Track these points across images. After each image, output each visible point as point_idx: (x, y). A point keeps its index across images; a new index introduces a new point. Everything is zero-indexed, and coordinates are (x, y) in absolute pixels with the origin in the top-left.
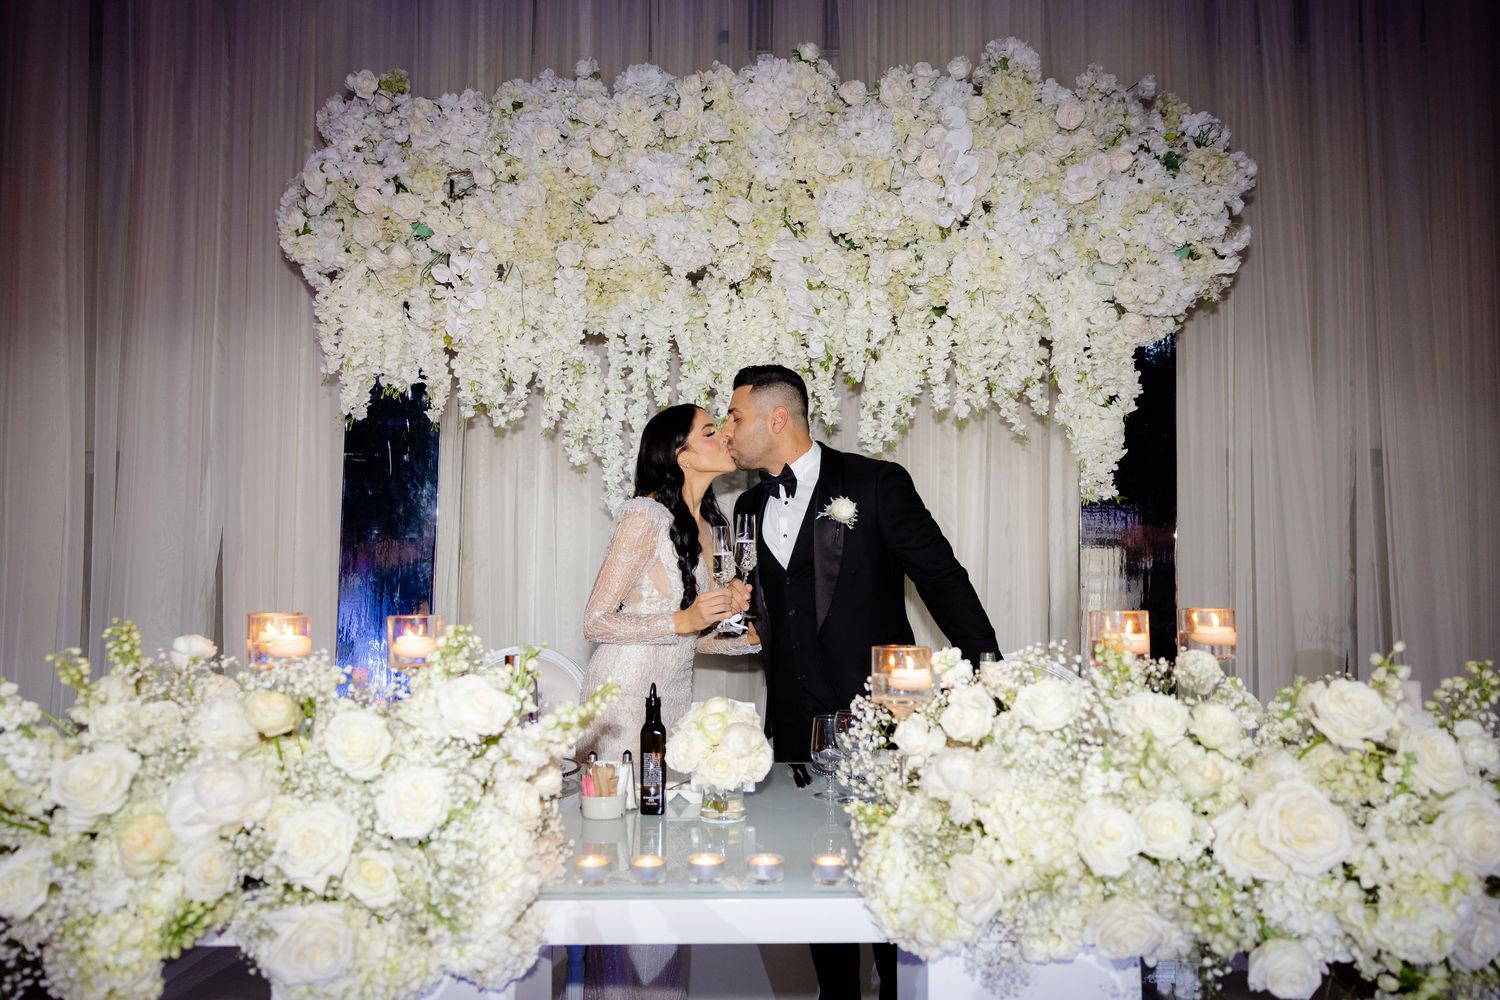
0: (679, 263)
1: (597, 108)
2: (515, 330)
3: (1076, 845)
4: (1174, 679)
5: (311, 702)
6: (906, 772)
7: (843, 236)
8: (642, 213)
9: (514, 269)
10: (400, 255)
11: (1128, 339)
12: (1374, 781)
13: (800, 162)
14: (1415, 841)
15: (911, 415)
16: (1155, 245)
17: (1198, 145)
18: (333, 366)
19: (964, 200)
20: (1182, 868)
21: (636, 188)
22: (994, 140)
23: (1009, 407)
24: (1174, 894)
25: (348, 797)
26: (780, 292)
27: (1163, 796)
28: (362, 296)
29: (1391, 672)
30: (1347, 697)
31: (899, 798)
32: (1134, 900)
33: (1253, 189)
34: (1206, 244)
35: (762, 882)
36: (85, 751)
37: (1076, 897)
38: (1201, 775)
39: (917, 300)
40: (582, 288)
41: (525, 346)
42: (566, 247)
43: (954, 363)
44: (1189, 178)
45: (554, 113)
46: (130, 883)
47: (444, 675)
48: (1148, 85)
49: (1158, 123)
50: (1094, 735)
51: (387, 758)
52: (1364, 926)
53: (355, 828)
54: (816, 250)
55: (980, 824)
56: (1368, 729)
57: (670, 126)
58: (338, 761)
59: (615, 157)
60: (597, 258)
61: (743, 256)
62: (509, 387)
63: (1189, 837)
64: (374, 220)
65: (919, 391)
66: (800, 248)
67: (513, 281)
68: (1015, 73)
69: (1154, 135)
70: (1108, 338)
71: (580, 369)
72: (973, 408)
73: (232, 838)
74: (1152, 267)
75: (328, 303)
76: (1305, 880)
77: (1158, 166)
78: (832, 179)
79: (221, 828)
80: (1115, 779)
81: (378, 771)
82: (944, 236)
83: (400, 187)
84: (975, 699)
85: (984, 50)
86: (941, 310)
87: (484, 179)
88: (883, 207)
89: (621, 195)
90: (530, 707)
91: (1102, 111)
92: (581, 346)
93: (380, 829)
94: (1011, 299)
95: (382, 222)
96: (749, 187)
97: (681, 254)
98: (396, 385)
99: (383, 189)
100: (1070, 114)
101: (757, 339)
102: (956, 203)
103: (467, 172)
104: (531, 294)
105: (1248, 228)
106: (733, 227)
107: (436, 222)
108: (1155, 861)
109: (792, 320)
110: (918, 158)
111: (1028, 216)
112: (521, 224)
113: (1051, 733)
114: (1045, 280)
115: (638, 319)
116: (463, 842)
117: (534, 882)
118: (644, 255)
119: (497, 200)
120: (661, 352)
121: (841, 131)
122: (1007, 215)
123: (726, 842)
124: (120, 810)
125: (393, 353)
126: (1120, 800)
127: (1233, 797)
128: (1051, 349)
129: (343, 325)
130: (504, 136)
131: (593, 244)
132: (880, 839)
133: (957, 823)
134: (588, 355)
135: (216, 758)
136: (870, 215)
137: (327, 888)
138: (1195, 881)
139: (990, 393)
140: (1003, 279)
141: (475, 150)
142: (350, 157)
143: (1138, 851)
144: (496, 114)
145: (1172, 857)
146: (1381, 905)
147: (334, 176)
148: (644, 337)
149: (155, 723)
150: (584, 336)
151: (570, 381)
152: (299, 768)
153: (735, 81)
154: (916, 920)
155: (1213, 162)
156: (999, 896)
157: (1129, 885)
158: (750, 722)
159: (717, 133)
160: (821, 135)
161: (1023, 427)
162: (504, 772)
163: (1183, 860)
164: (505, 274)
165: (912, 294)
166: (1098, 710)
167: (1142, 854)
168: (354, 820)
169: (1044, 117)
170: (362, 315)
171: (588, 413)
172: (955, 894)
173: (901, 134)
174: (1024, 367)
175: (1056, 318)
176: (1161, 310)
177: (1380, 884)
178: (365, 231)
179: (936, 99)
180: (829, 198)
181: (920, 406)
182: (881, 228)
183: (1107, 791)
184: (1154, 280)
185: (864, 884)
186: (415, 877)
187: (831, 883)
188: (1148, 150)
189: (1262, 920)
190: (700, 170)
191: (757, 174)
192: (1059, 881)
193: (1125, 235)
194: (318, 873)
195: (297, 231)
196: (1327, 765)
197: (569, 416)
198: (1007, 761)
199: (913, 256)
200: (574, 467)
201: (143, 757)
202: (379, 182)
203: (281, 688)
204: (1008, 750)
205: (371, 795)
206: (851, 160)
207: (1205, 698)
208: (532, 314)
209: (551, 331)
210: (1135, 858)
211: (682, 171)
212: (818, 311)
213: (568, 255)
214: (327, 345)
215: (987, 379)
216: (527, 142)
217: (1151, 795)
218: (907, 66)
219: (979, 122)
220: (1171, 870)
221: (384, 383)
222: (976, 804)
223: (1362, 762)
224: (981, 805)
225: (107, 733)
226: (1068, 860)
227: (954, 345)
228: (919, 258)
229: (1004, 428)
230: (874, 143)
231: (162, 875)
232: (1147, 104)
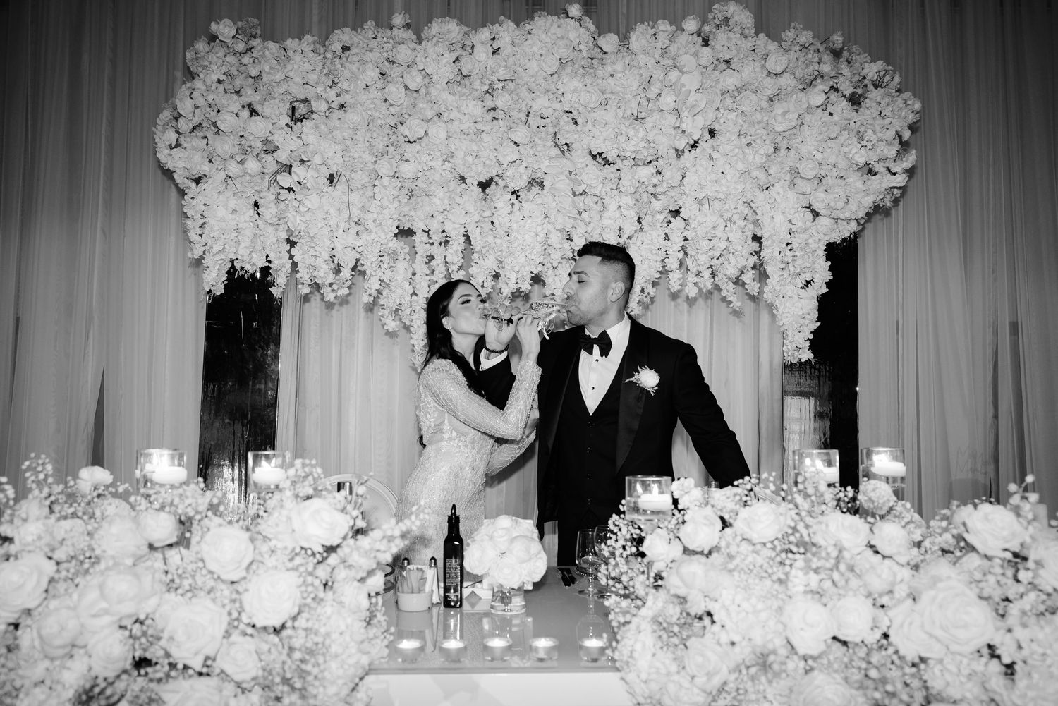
0: (472, 174)
1: (409, 52)
2: (343, 225)
3: (784, 630)
4: (858, 502)
5: (190, 519)
6: (652, 575)
7: (600, 154)
8: (443, 135)
9: (342, 177)
10: (252, 165)
11: (821, 236)
12: (1010, 582)
13: (568, 97)
14: (1042, 628)
15: (652, 294)
16: (842, 164)
17: (876, 87)
18: (198, 252)
19: (695, 128)
20: (865, 649)
21: (439, 115)
22: (718, 81)
23: (728, 289)
24: (859, 668)
25: (218, 594)
26: (551, 198)
27: (851, 593)
28: (221, 197)
29: (1024, 498)
30: (990, 518)
31: (647, 594)
32: (829, 674)
33: (918, 121)
34: (881, 164)
35: (541, 660)
36: (12, 559)
37: (785, 671)
38: (880, 576)
39: (657, 205)
40: (396, 193)
41: (350, 239)
42: (383, 161)
43: (686, 254)
44: (868, 112)
45: (375, 56)
46: (47, 663)
47: (293, 498)
48: (838, 39)
49: (845, 70)
50: (797, 546)
51: (251, 564)
52: (1005, 693)
53: (226, 619)
54: (580, 165)
55: (709, 614)
56: (1007, 542)
57: (467, 65)
58: (212, 566)
59: (423, 91)
60: (407, 170)
61: (522, 169)
62: (338, 270)
63: (871, 625)
64: (232, 137)
65: (658, 275)
66: (565, 164)
67: (341, 187)
68: (735, 30)
69: (841, 79)
70: (806, 236)
71: (394, 256)
72: (700, 290)
73: (129, 627)
74: (839, 181)
75: (194, 202)
76: (959, 658)
77: (845, 103)
78: (592, 110)
79: (121, 619)
80: (814, 579)
81: (244, 574)
82: (678, 156)
83: (253, 112)
84: (706, 518)
85: (710, 11)
86: (676, 213)
87: (320, 106)
88: (631, 133)
89: (427, 121)
90: (361, 524)
91: (802, 59)
92: (395, 238)
93: (245, 619)
94: (731, 205)
95: (238, 139)
96: (528, 116)
97: (473, 167)
98: (248, 267)
99: (240, 113)
100: (777, 62)
101: (532, 234)
102: (688, 131)
103: (306, 101)
104: (354, 197)
105: (914, 152)
106: (515, 147)
107: (281, 139)
108: (845, 643)
109: (560, 220)
110: (659, 95)
111: (744, 141)
112: (348, 142)
113: (765, 544)
114: (756, 190)
115: (439, 218)
116: (311, 629)
117: (365, 660)
118: (444, 167)
119: (329, 123)
120: (457, 244)
121: (599, 72)
122: (727, 141)
123: (510, 629)
124: (39, 605)
125: (245, 242)
126: (817, 596)
127: (904, 594)
128: (761, 244)
129: (207, 220)
130: (336, 73)
131: (404, 158)
132: (632, 626)
133: (693, 614)
134: (400, 245)
135: (116, 564)
136: (623, 139)
137: (203, 666)
138: (875, 658)
139: (713, 277)
140: (724, 189)
141: (312, 83)
142: (214, 88)
143: (832, 635)
144: (329, 55)
145: (858, 640)
146: (1017, 677)
147: (201, 102)
148: (443, 231)
149: (66, 536)
150: (397, 231)
151: (386, 266)
152: (180, 571)
153: (517, 32)
154: (661, 689)
155: (887, 100)
156: (725, 670)
157: (825, 661)
158: (529, 535)
159: (502, 74)
160: (584, 75)
161: (739, 304)
162: (341, 574)
163: (866, 642)
164: (335, 181)
165: (653, 200)
166: (801, 527)
167: (834, 638)
168: (225, 612)
169: (757, 64)
170: (221, 212)
171: (399, 291)
172: (691, 668)
173: (646, 76)
174: (741, 257)
175: (765, 220)
176: (847, 215)
177: (1016, 660)
178: (225, 146)
179: (673, 49)
180: (589, 126)
181: (658, 287)
182: (629, 149)
183: (808, 589)
184: (840, 191)
185: (621, 661)
186: (272, 657)
187: (595, 660)
188: (837, 90)
189: (927, 688)
190: (489, 103)
191: (534, 106)
192: (772, 658)
193: (819, 156)
194: (196, 654)
195: (170, 145)
196: (975, 569)
197: (384, 293)
198: (731, 566)
199: (654, 171)
200: (388, 333)
201: (58, 563)
202: (236, 107)
203: (167, 509)
204: (731, 557)
205: (238, 592)
206: (607, 96)
207: (882, 517)
208: (356, 213)
209: (372, 226)
210: (830, 641)
211: (475, 102)
212: (580, 213)
213: (385, 168)
214: (193, 235)
215: (711, 267)
216: (354, 78)
217: (842, 592)
218: (651, 23)
219: (707, 68)
220: (856, 650)
221: (238, 266)
222: (707, 599)
223: (1002, 567)
224: (711, 599)
225: (28, 544)
226: (778, 643)
227: (686, 240)
228: (659, 172)
229: (725, 304)
230: (625, 83)
231: (72, 656)
232: (837, 54)
